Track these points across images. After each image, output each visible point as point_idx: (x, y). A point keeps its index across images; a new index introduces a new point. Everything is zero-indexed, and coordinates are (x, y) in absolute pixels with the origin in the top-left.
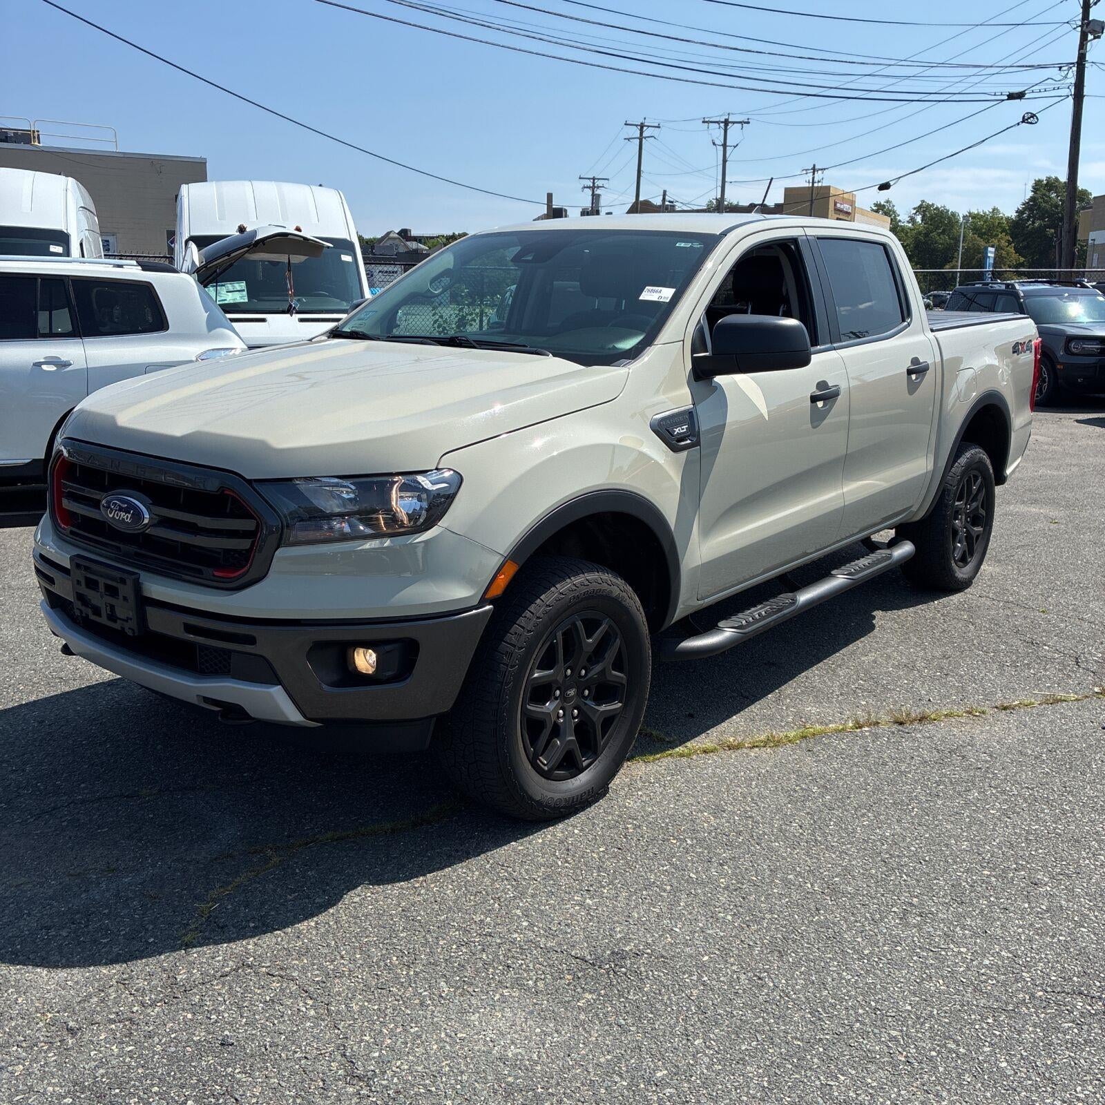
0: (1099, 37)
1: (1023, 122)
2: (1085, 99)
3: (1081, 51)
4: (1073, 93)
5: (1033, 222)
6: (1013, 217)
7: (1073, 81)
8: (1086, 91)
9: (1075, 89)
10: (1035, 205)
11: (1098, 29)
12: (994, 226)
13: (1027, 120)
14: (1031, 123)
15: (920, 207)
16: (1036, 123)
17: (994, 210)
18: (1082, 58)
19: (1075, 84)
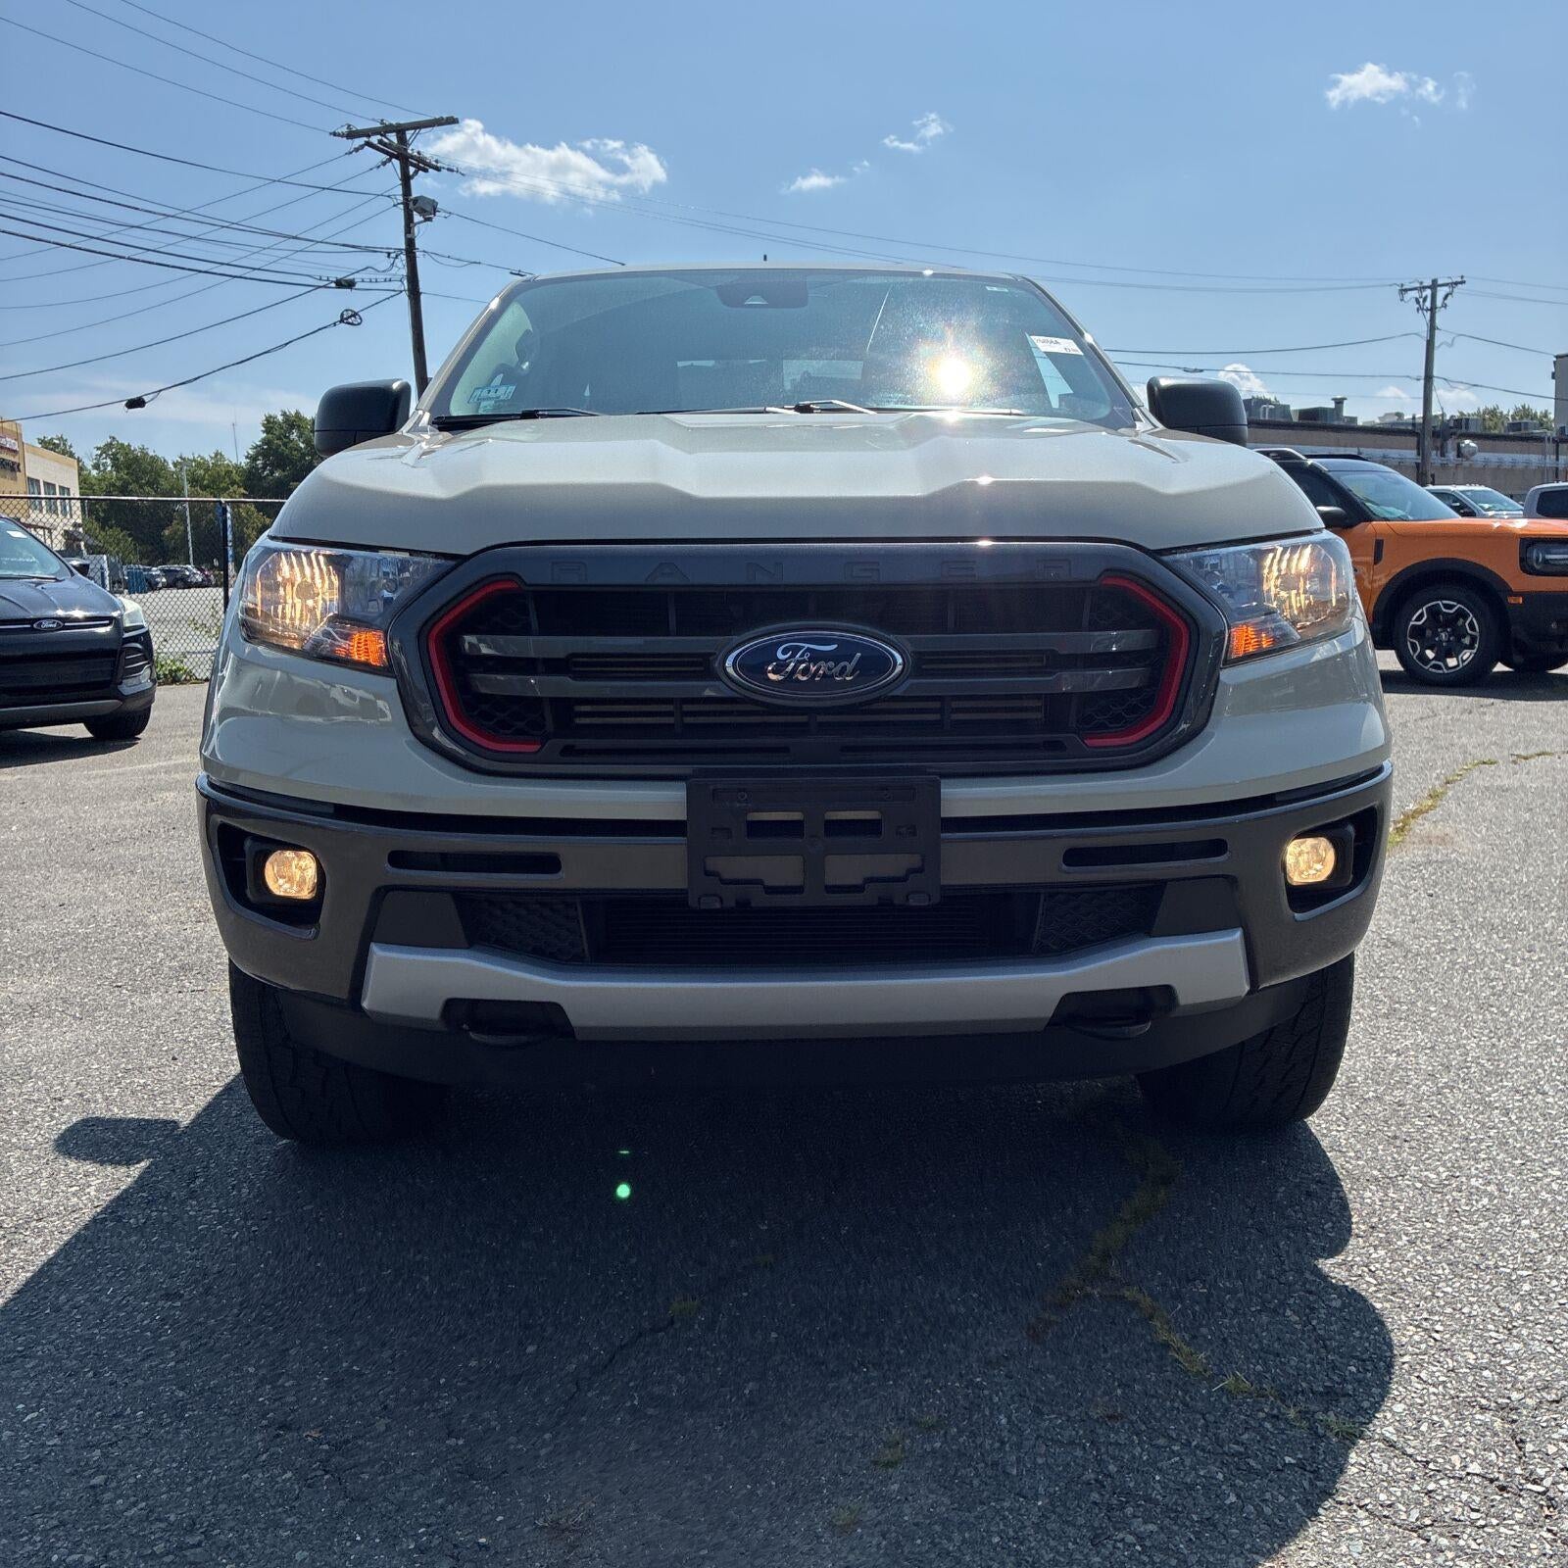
0: (430, 219)
1: (342, 321)
2: (422, 297)
3: (409, 236)
4: (406, 288)
5: (272, 473)
6: (243, 464)
7: (404, 272)
8: (422, 287)
9: (408, 281)
10: (270, 448)
11: (429, 208)
12: (219, 476)
13: (347, 319)
14: (352, 324)
15: (109, 446)
16: (359, 324)
17: (216, 454)
18: (410, 244)
19: (407, 276)
